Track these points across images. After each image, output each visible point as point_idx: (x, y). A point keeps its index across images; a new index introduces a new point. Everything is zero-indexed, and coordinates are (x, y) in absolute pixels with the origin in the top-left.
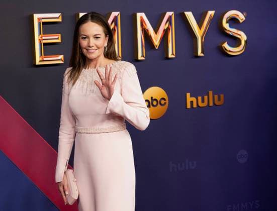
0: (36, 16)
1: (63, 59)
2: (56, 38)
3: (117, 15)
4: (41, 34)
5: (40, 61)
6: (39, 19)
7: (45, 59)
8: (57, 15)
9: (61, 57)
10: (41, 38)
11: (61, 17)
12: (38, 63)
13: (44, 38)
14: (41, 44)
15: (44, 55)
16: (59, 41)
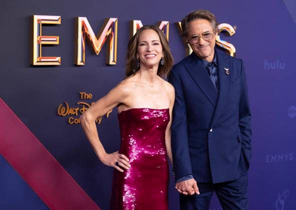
0: (36, 18)
1: (60, 61)
2: (54, 40)
3: (114, 21)
4: (39, 35)
5: (38, 62)
6: (39, 20)
7: (42, 60)
8: (57, 18)
9: (58, 59)
10: (40, 39)
11: (60, 20)
12: (35, 63)
13: (42, 39)
14: (40, 45)
15: (42, 56)
16: (57, 43)
